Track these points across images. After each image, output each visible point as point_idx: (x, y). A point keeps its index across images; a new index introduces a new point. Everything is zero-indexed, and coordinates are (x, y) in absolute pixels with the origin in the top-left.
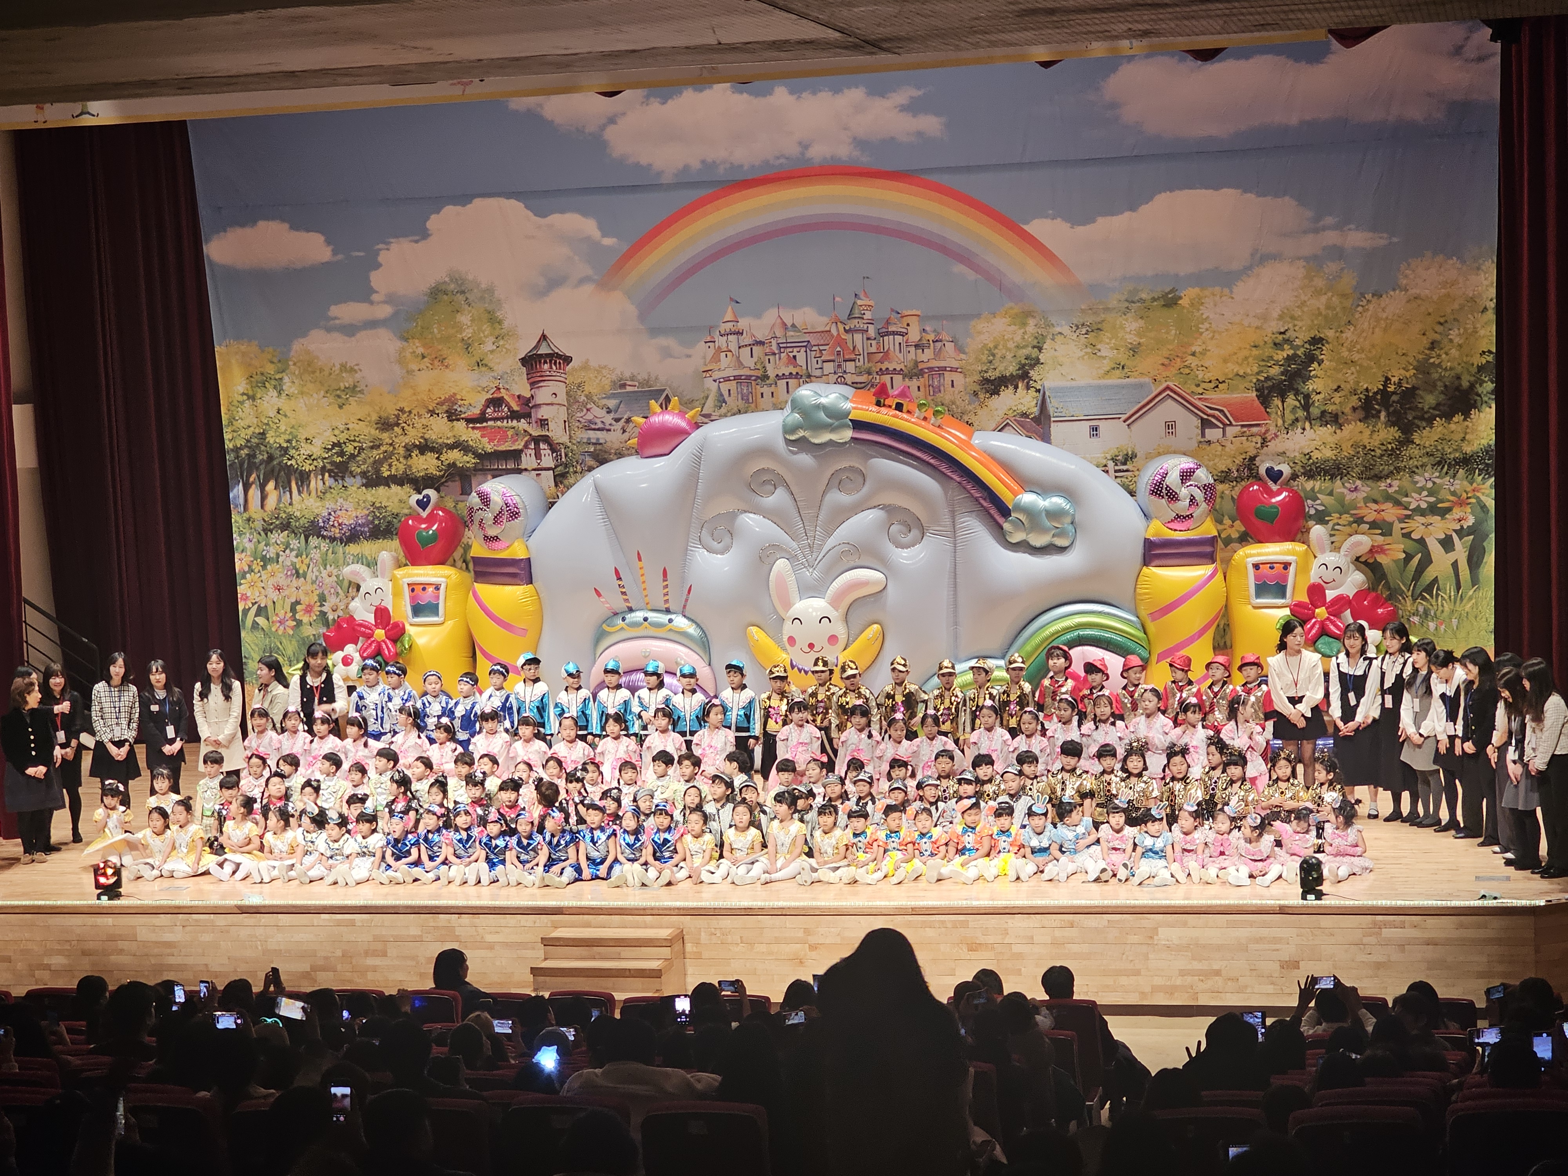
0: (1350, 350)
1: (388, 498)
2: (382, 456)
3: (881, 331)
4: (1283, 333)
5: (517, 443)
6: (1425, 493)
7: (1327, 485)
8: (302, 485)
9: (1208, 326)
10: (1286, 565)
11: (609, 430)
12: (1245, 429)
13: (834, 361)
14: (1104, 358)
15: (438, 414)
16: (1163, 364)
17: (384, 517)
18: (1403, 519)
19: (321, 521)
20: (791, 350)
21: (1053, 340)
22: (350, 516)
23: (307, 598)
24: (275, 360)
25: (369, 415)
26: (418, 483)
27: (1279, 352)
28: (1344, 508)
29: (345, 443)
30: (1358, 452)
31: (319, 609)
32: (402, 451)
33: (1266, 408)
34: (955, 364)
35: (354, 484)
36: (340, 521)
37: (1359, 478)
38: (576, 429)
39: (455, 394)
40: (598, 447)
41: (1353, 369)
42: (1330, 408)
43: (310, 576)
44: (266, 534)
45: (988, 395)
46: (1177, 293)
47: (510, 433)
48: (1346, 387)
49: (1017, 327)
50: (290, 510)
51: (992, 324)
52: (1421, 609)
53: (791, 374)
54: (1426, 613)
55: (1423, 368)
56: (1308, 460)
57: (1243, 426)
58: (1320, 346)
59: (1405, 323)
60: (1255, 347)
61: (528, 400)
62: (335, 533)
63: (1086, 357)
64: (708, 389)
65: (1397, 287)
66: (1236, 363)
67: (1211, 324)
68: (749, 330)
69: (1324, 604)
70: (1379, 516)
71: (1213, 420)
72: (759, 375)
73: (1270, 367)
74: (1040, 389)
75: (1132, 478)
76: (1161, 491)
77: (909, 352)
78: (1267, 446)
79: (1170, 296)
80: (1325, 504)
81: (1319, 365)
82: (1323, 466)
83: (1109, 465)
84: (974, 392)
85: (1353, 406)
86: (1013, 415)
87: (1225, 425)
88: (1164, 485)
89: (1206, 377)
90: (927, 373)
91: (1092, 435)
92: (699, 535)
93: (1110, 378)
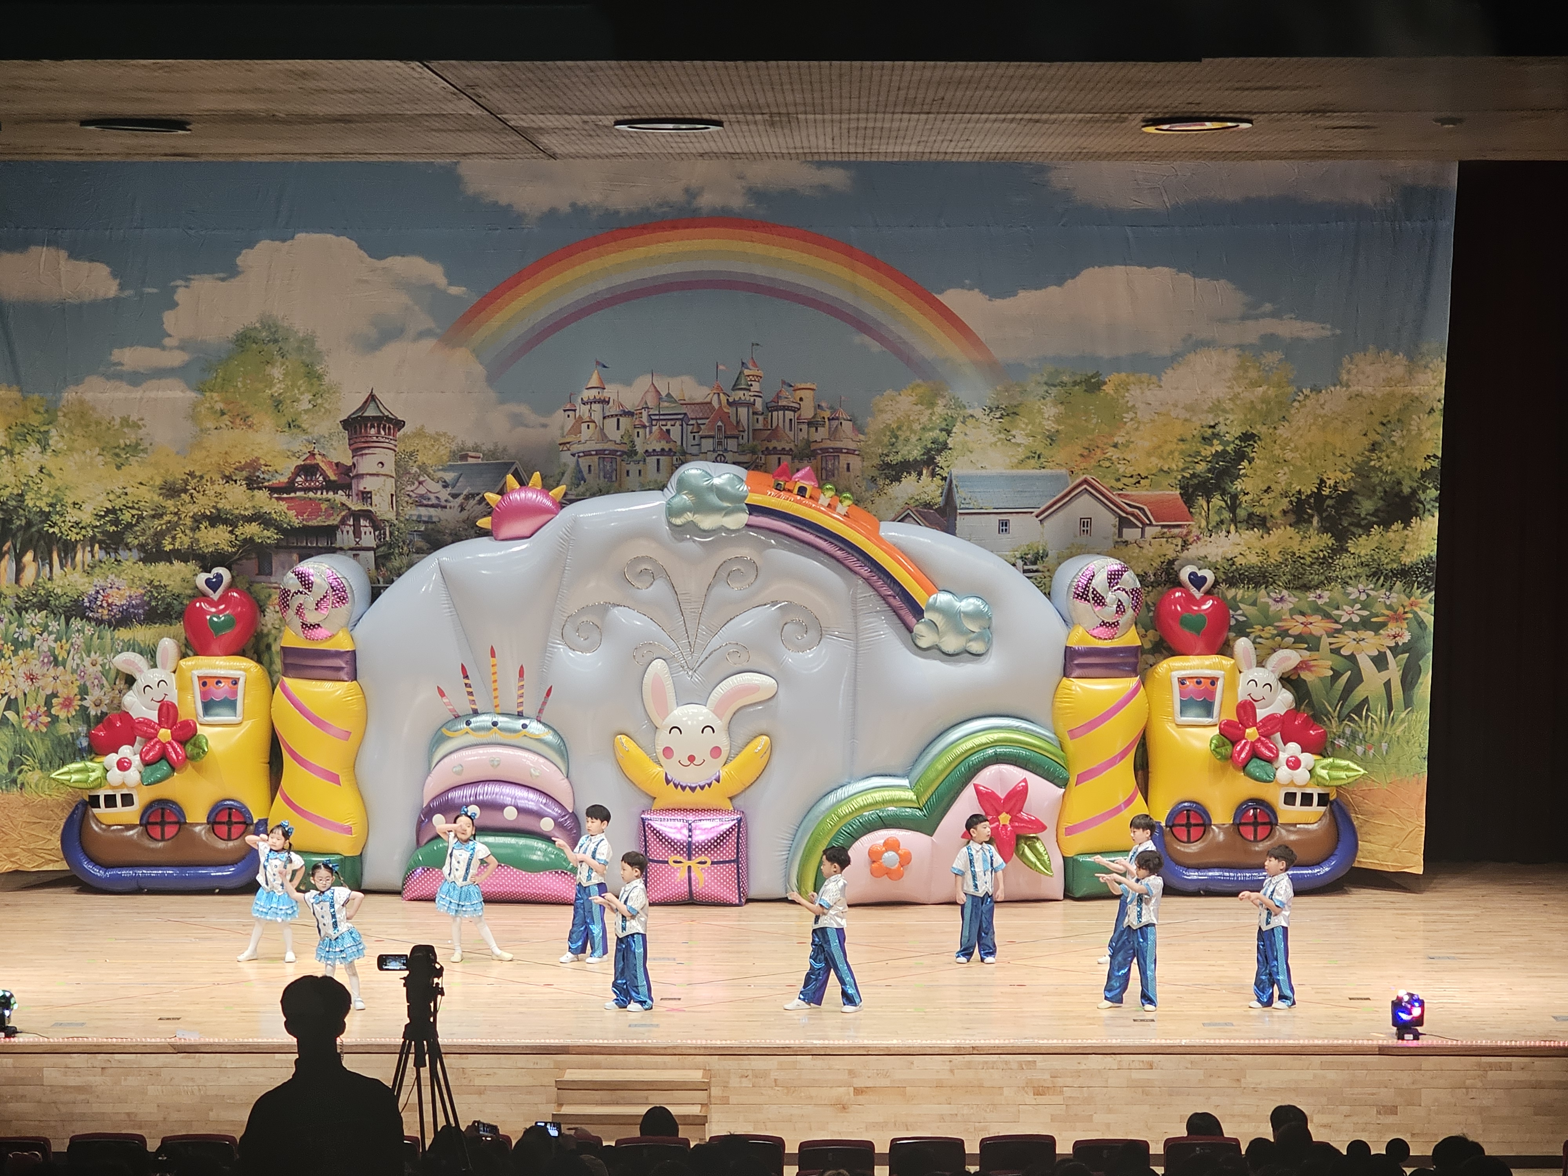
0: (1283, 449)
1: (169, 576)
2: (164, 527)
3: (769, 405)
4: (1213, 427)
5: (332, 518)
6: (1358, 606)
7: (1250, 594)
8: (66, 557)
9: (1133, 415)
10: (1213, 681)
11: (445, 507)
12: (1165, 530)
13: (713, 437)
14: (1019, 445)
15: (236, 481)
16: (1082, 455)
17: (163, 598)
18: (1331, 634)
19: (86, 600)
20: (664, 423)
21: (963, 423)
22: (121, 595)
23: (65, 690)
24: (42, 410)
25: (152, 479)
26: (207, 562)
27: (1207, 447)
28: (1267, 620)
29: (121, 510)
30: (1287, 560)
31: (79, 703)
32: (188, 522)
33: (1189, 507)
34: (852, 446)
35: (129, 559)
36: (110, 601)
37: (1286, 588)
38: (405, 504)
39: (258, 458)
40: (430, 526)
41: (1285, 468)
42: (1258, 510)
43: (70, 663)
44: (20, 614)
45: (887, 482)
46: (1101, 378)
47: (324, 506)
48: (1277, 489)
49: (923, 408)
50: (49, 585)
51: (898, 402)
52: (1348, 731)
53: (663, 450)
54: (1354, 735)
55: (1362, 471)
56: (1231, 566)
57: (1163, 526)
58: (1251, 443)
59: (1344, 422)
60: (1183, 440)
61: (349, 469)
62: (104, 613)
63: (999, 444)
64: (565, 465)
65: (1337, 382)
66: (1161, 457)
67: (1136, 413)
68: (616, 399)
69: (1255, 724)
70: (1305, 629)
71: (1132, 518)
72: (626, 450)
73: (1197, 463)
74: (946, 477)
75: (1048, 579)
76: (1087, 595)
77: (801, 430)
78: (1188, 549)
79: (1093, 380)
80: (1248, 614)
81: (1250, 463)
82: (1247, 574)
83: (1017, 564)
84: (872, 477)
85: (1283, 509)
86: (914, 505)
87: (1144, 525)
88: (1090, 588)
89: (1127, 471)
90: (819, 454)
91: (1003, 531)
92: (562, 630)
93: (1025, 468)
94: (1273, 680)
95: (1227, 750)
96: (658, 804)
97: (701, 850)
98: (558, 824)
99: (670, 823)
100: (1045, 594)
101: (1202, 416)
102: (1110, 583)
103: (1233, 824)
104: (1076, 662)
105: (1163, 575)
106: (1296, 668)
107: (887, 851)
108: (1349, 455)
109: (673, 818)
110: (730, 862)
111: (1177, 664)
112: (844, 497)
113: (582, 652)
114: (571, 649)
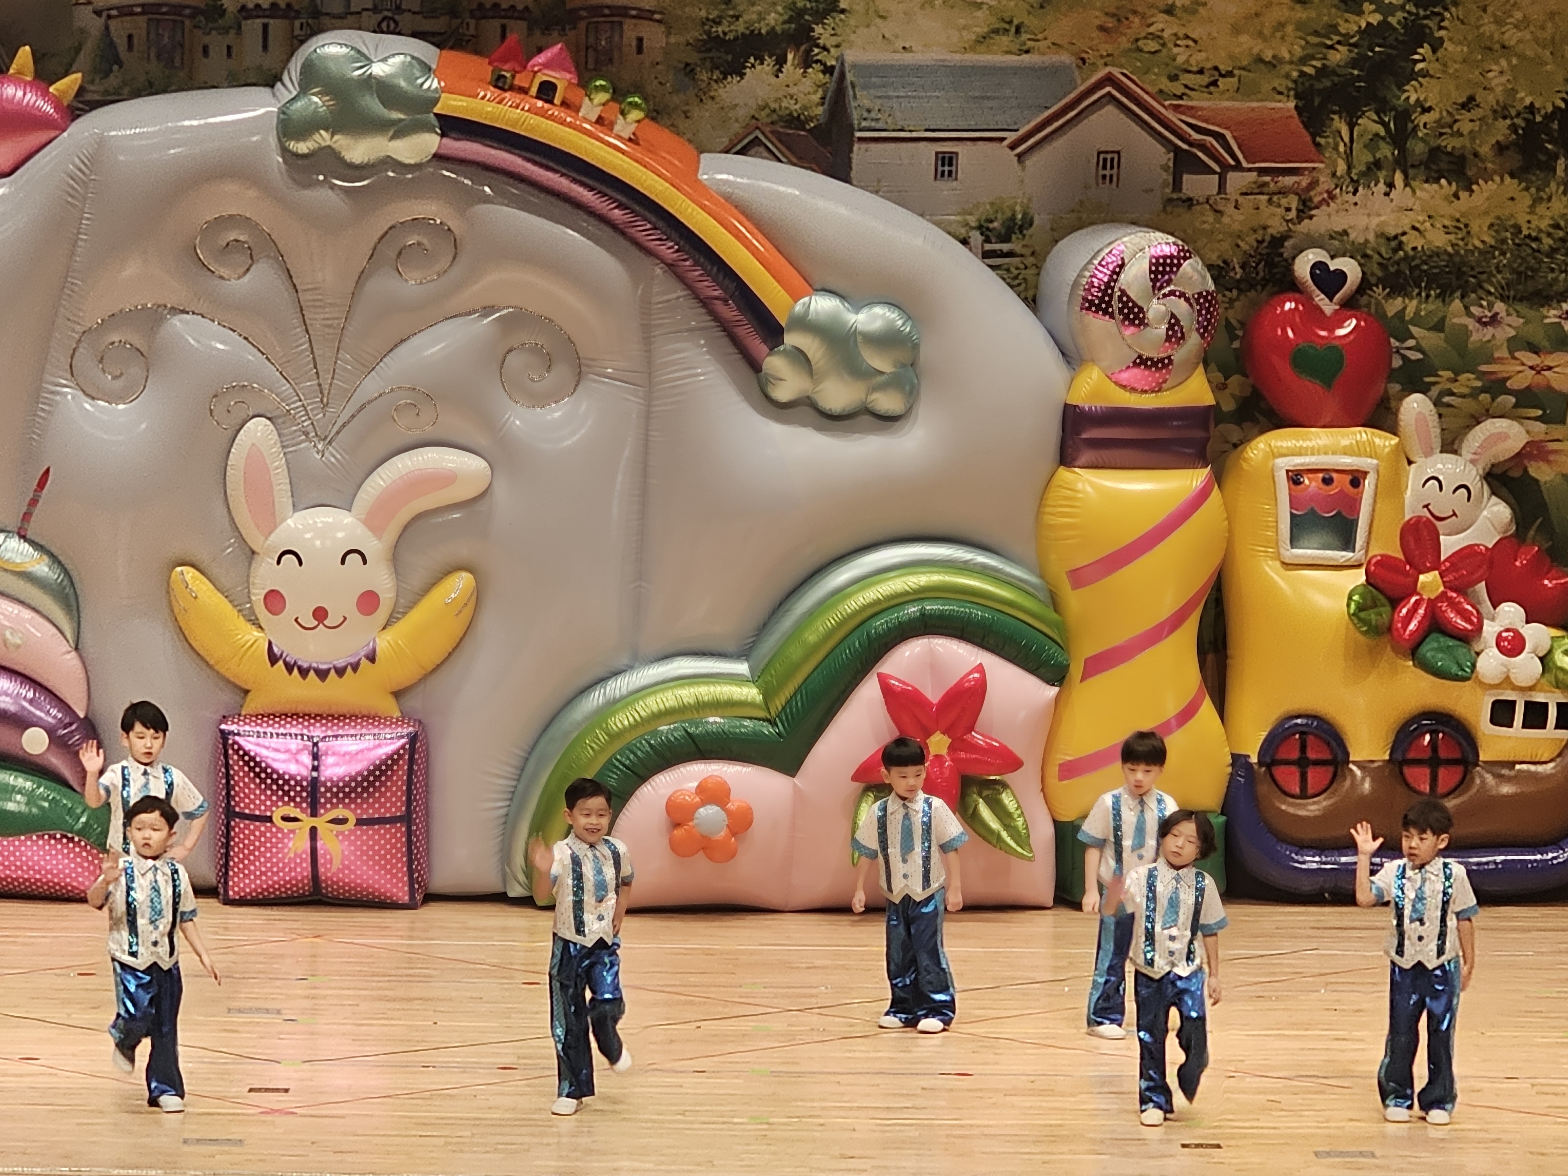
0: (1499, 22)
10: (1357, 478)
14: (978, 5)
27: (1351, 17)
28: (1464, 360)
30: (1504, 241)
33: (1314, 136)
37: (1503, 299)
41: (1504, 61)
42: (1450, 143)
45: (716, 75)
48: (1488, 100)
57: (1262, 171)
58: (1437, 9)
60: (1302, 2)
64: (82, 31)
66: (1259, 34)
69: (1436, 565)
70: (1539, 379)
71: (1200, 154)
72: (202, 5)
73: (1331, 47)
74: (833, 67)
75: (1033, 271)
76: (1109, 304)
78: (1311, 217)
80: (1427, 349)
81: (1435, 49)
82: (1425, 267)
83: (972, 240)
84: (687, 65)
85: (1498, 142)
86: (769, 121)
87: (1226, 168)
88: (1116, 290)
89: (1193, 61)
90: (583, 18)
91: (943, 172)
92: (72, 358)
93: (989, 51)
94: (1473, 477)
95: (1382, 615)
96: (252, 705)
97: (336, 795)
98: (57, 741)
99: (275, 742)
100: (1025, 300)
102: (1154, 281)
103: (1390, 760)
104: (1084, 436)
105: (1261, 266)
106: (1518, 454)
107: (703, 804)
109: (282, 730)
110: (392, 820)
111: (1285, 444)
112: (630, 103)
113: (110, 403)
114: (87, 395)
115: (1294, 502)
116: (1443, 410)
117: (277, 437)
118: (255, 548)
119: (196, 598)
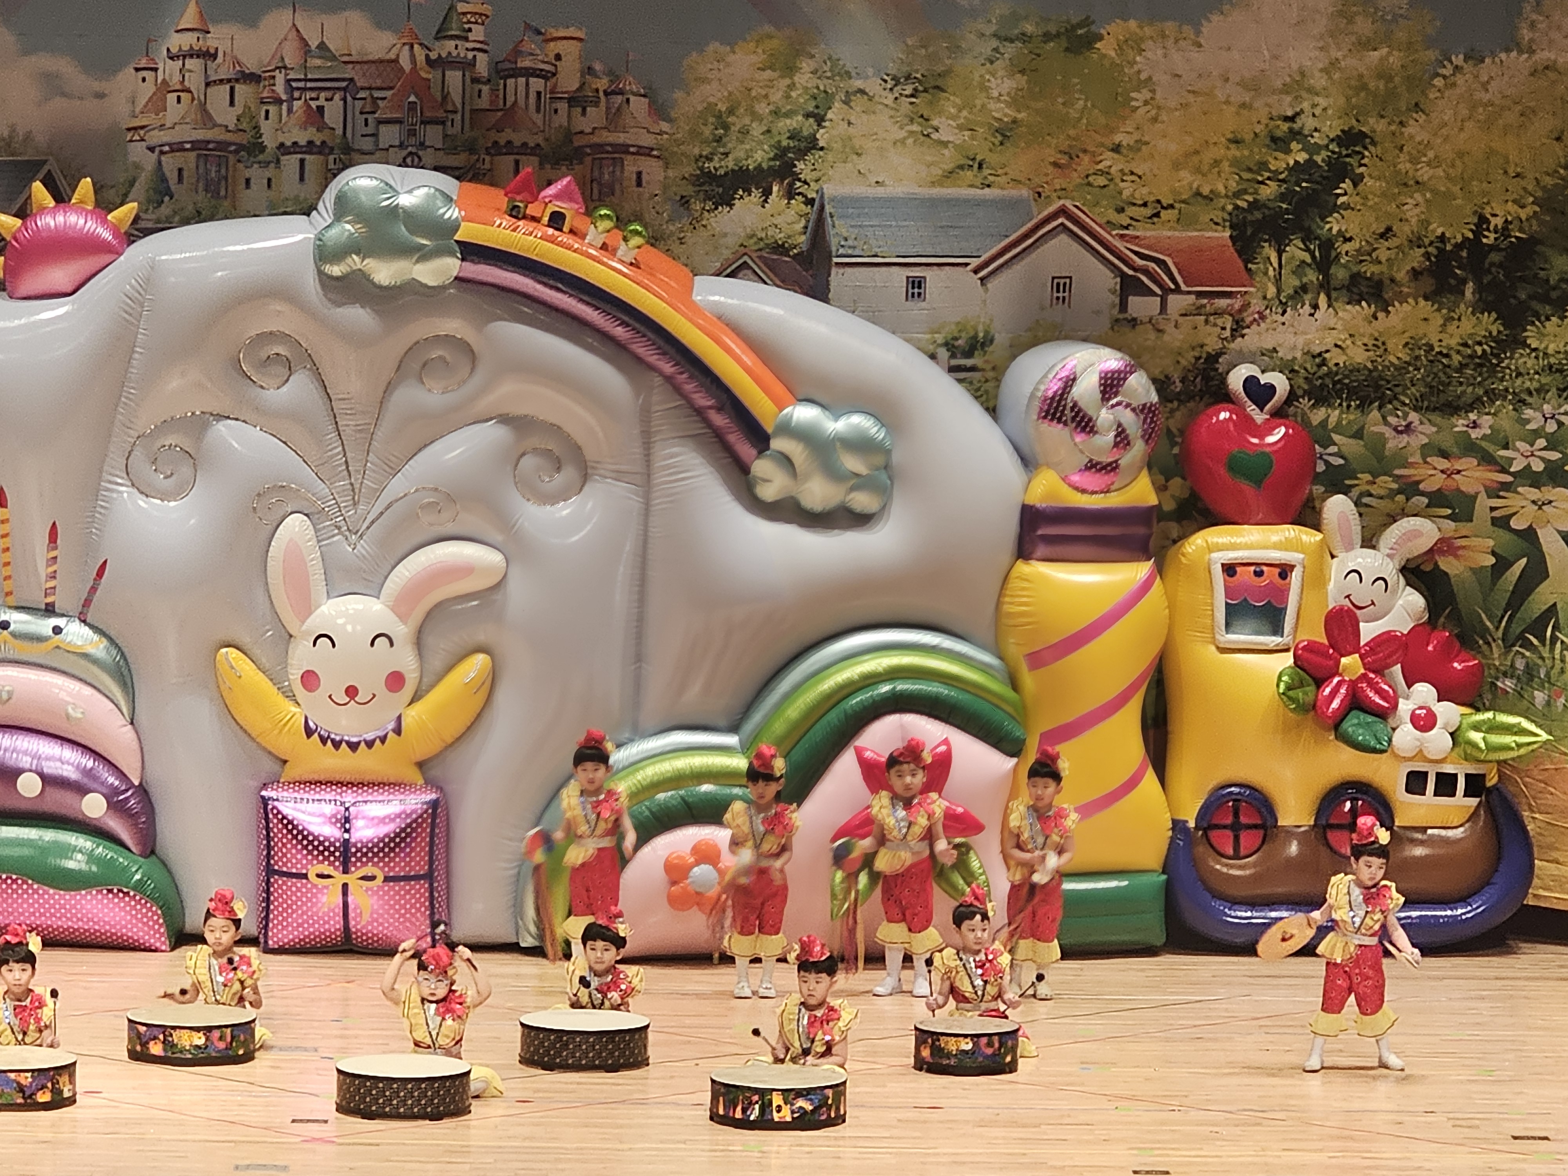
0: (1414, 161)
3: (500, 66)
4: (1292, 119)
6: (1541, 442)
7: (1352, 417)
9: (1149, 95)
10: (1285, 570)
12: (1203, 302)
13: (399, 122)
14: (945, 144)
16: (1055, 165)
18: (1496, 490)
20: (314, 95)
21: (846, 103)
27: (1280, 155)
28: (1381, 464)
30: (1417, 358)
33: (1246, 262)
34: (647, 140)
37: (1416, 409)
41: (1418, 196)
42: (1370, 269)
45: (709, 205)
46: (1093, 28)
48: (1404, 231)
49: (776, 75)
51: (728, 65)
52: (1519, 664)
53: (310, 143)
54: (1530, 671)
55: (1555, 203)
56: (1319, 366)
57: (1199, 294)
58: (1358, 148)
59: (1522, 115)
60: (1236, 142)
63: (910, 141)
64: (137, 166)
65: (1512, 44)
66: (1198, 171)
67: (1153, 91)
68: (228, 51)
69: (1356, 649)
70: (1449, 482)
71: (1144, 279)
72: (245, 142)
73: (1262, 183)
74: (813, 200)
75: (993, 383)
76: (1062, 414)
77: (556, 111)
78: (1243, 336)
79: (1080, 32)
80: (1346, 454)
81: (1355, 185)
82: (1347, 381)
83: (939, 356)
84: (682, 197)
85: (1413, 268)
86: (756, 248)
87: (1166, 291)
88: (1069, 401)
89: (1137, 195)
90: (589, 155)
91: (913, 294)
92: (127, 459)
93: (954, 186)
94: (1390, 570)
95: (1307, 694)
97: (366, 855)
98: (114, 805)
99: (311, 807)
100: (987, 409)
101: (1273, 99)
102: (1103, 393)
103: (1315, 825)
104: (1040, 532)
105: (1198, 380)
106: (1431, 550)
107: (697, 863)
108: (1530, 176)
109: (317, 797)
110: (417, 878)
111: (1220, 540)
112: (631, 231)
113: (162, 500)
114: (142, 493)
115: (1229, 593)
116: (1362, 510)
117: (313, 532)
118: (291, 632)
119: (240, 677)
